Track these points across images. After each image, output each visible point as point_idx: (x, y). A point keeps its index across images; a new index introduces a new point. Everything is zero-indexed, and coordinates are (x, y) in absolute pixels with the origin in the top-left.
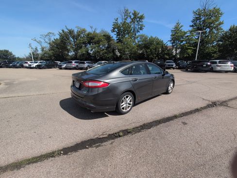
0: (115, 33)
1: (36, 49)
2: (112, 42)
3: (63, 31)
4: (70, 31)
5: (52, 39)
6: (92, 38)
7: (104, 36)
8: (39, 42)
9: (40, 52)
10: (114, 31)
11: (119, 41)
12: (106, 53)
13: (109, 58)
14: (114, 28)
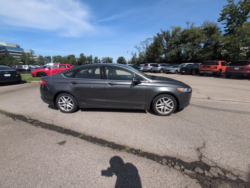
0: (225, 21)
1: (135, 54)
2: (214, 36)
3: (158, 34)
4: (164, 33)
5: (149, 44)
6: (187, 36)
7: (206, 29)
8: (139, 49)
9: (138, 56)
10: (222, 20)
11: (231, 32)
12: (201, 52)
13: (204, 58)
14: (223, 15)
